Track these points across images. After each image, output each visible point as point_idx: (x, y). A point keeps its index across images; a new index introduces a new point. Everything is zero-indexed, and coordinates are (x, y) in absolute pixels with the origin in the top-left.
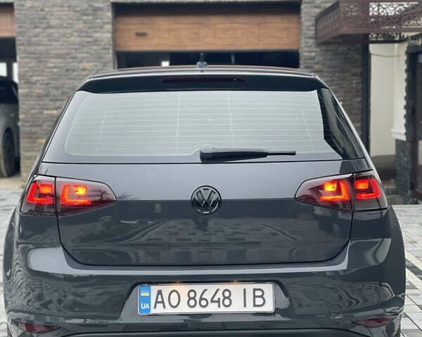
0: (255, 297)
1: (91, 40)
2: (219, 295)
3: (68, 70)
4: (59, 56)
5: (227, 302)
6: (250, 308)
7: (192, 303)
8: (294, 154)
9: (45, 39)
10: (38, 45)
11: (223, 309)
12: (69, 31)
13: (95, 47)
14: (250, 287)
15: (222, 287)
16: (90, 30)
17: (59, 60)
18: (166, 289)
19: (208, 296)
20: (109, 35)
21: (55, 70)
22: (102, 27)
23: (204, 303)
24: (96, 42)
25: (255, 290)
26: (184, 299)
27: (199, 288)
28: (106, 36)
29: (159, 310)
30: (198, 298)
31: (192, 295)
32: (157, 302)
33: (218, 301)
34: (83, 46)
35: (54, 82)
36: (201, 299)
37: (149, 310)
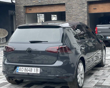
0: (36, 70)
1: (82, 11)
2: (30, 69)
3: (77, 18)
4: (75, 15)
5: (31, 71)
6: (35, 72)
7: (25, 71)
8: (47, 42)
9: (72, 11)
10: (70, 13)
11: (30, 72)
12: (77, 9)
13: (83, 13)
14: (36, 68)
15: (31, 68)
16: (82, 9)
17: (75, 16)
18: (21, 68)
19: (28, 69)
20: (86, 9)
21: (74, 18)
22: (85, 8)
23: (27, 71)
24: (83, 11)
25: (37, 69)
26: (24, 70)
27: (27, 68)
28: (85, 10)
29: (20, 71)
30: (26, 70)
31: (25, 69)
32: (20, 70)
33: (30, 71)
34: (80, 12)
35: (73, 21)
36: (27, 70)
37: (18, 71)
